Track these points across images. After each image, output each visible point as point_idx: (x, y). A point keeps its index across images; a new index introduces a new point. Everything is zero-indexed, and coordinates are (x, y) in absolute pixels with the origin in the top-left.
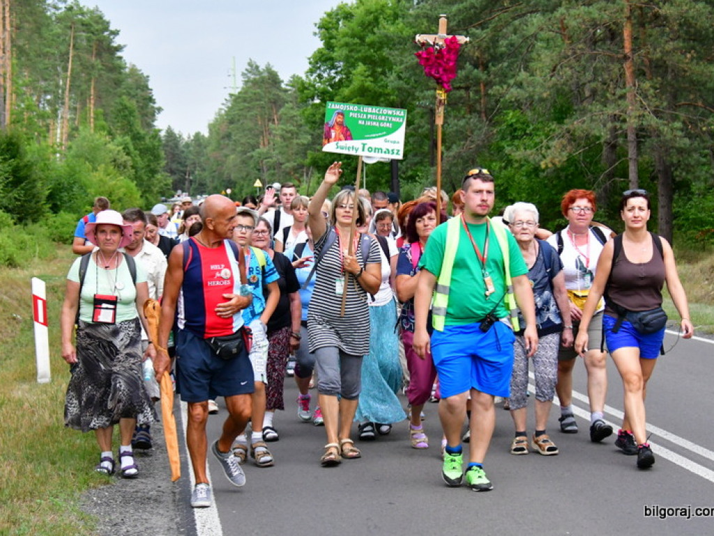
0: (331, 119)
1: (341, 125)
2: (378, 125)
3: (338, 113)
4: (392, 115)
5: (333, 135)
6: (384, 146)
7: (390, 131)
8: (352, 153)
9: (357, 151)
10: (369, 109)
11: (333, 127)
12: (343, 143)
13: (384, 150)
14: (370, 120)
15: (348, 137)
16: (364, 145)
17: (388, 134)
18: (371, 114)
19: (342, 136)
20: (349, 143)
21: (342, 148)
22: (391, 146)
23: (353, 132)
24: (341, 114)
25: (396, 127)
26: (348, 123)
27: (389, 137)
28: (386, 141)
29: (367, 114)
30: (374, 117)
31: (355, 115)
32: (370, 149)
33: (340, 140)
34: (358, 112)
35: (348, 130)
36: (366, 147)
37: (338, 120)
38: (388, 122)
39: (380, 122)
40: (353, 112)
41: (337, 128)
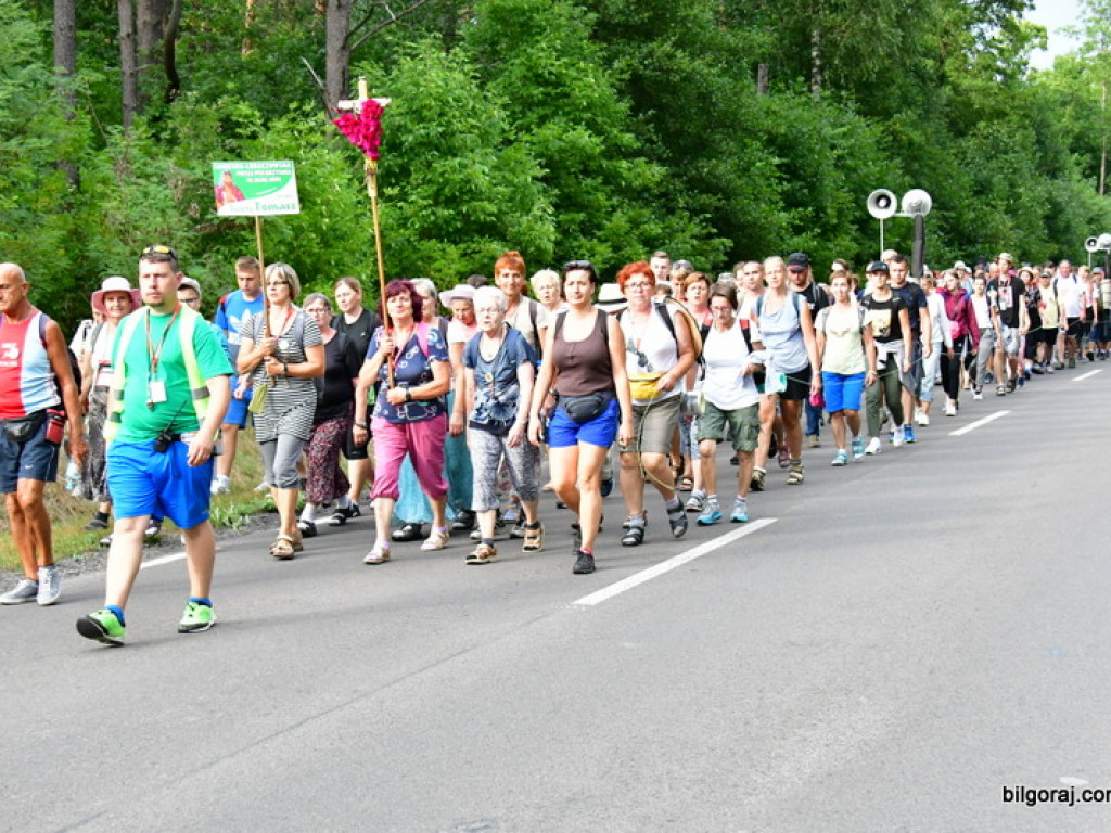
0: (219, 181)
1: (230, 185)
2: (265, 180)
3: (226, 174)
4: (279, 168)
5: (225, 197)
6: (278, 202)
7: (279, 186)
8: (248, 213)
9: (251, 210)
10: (254, 165)
11: (223, 189)
12: (236, 204)
13: (279, 206)
14: (258, 176)
15: (240, 197)
16: (257, 204)
17: (279, 188)
18: (257, 170)
19: (234, 198)
21: (237, 210)
22: (285, 201)
24: (228, 173)
25: (284, 180)
27: (279, 192)
28: (279, 196)
29: (254, 170)
30: (262, 173)
31: (241, 173)
32: (264, 208)
33: (232, 201)
34: (245, 169)
35: (238, 190)
36: (261, 205)
37: (228, 180)
38: (276, 176)
39: (267, 176)
40: (240, 170)
41: (227, 188)
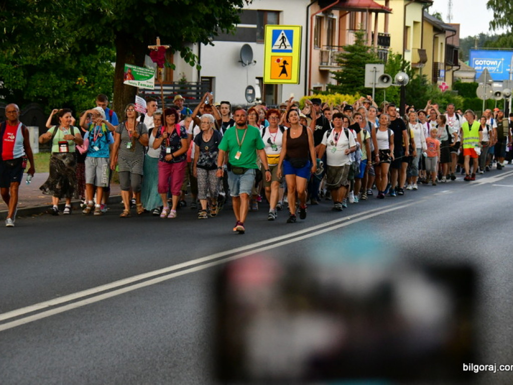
2: (143, 75)
4: (149, 72)
5: (127, 77)
6: (147, 84)
7: (149, 78)
8: (135, 85)
10: (140, 68)
11: (127, 74)
12: (131, 81)
15: (133, 79)
16: (139, 83)
19: (131, 78)
20: (133, 81)
21: (131, 83)
22: (149, 84)
23: (135, 78)
24: (130, 69)
25: (151, 76)
26: (132, 73)
27: (149, 80)
28: (147, 82)
29: (140, 70)
30: (142, 72)
31: (135, 70)
32: (141, 85)
35: (133, 76)
38: (148, 74)
39: (145, 74)
